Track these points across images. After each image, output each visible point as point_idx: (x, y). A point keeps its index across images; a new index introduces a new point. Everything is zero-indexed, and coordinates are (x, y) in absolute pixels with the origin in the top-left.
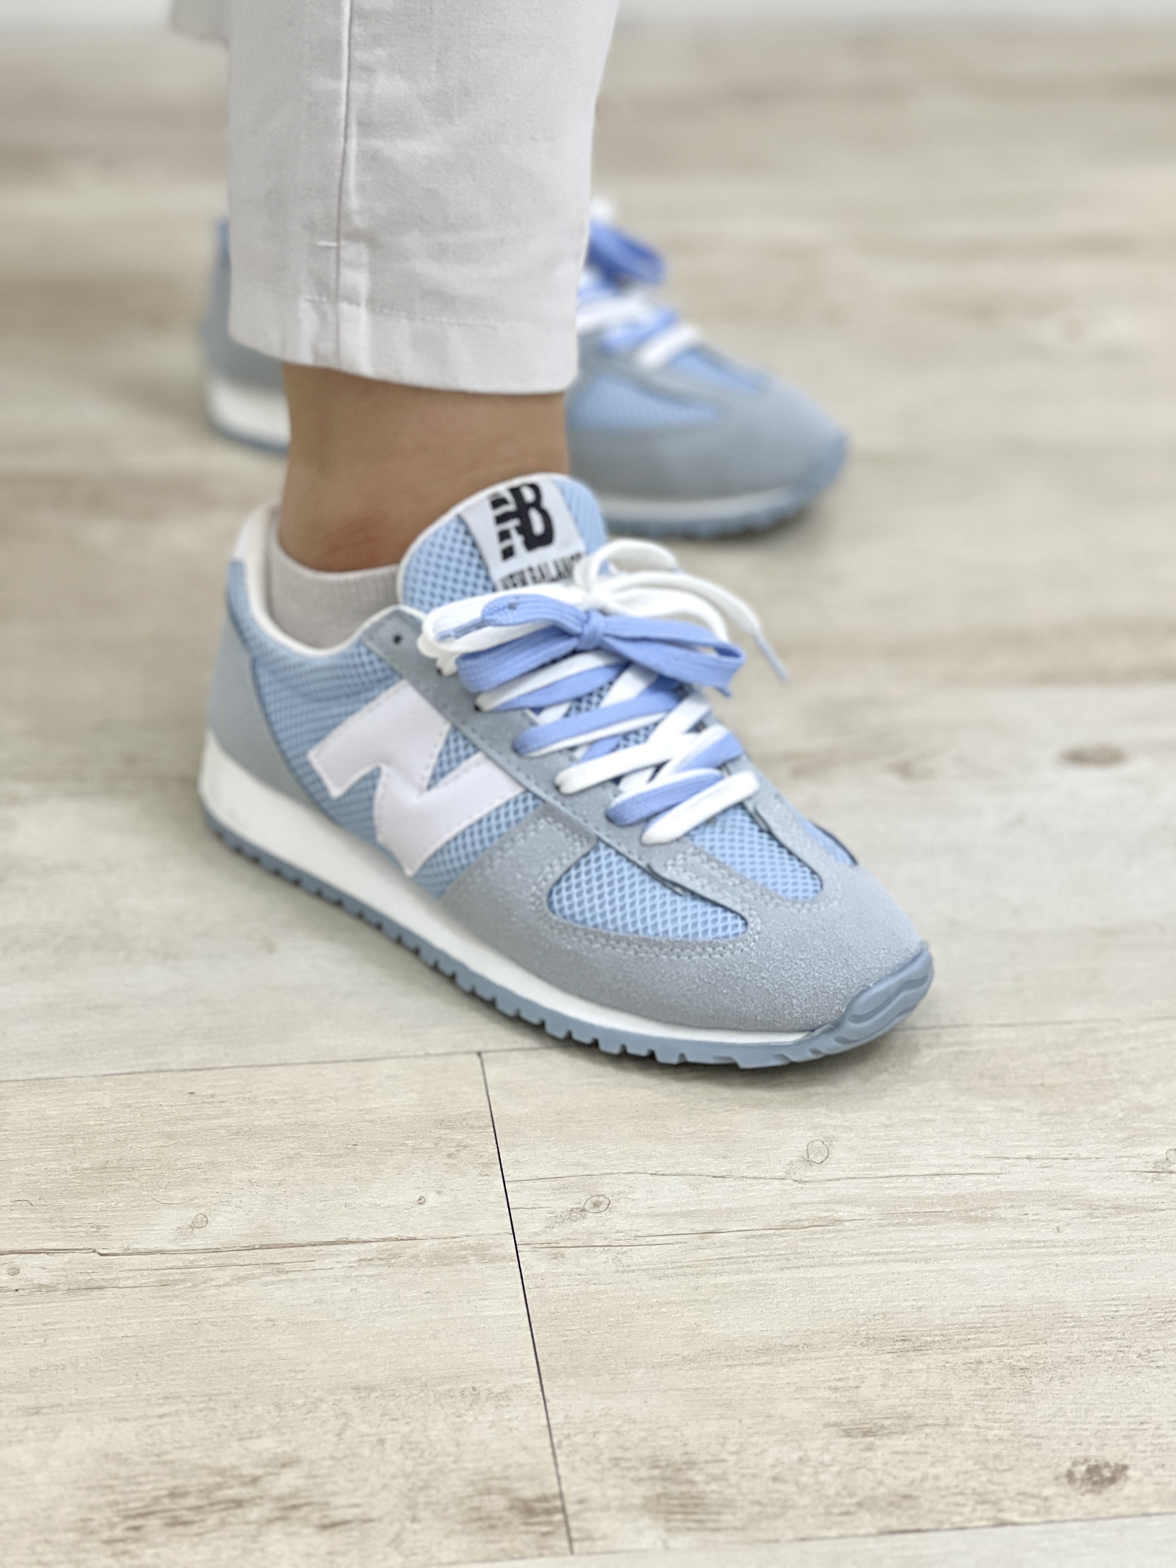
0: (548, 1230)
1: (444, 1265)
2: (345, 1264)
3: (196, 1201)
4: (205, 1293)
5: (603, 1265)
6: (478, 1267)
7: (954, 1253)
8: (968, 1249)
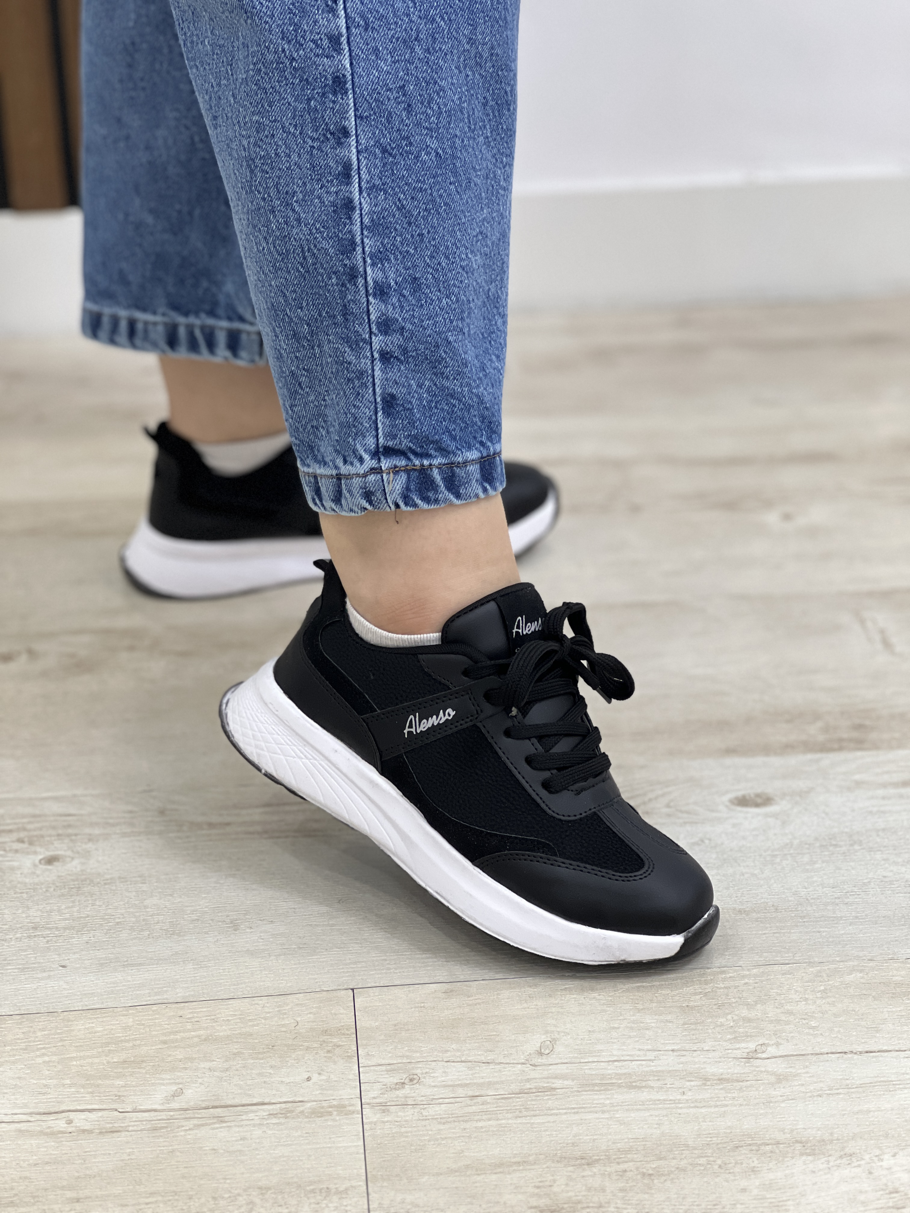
0: (381, 1096)
1: (318, 1117)
2: (261, 1117)
3: (177, 1081)
4: (178, 1134)
5: (411, 1116)
6: (337, 1118)
7: (619, 1107)
8: (628, 1105)
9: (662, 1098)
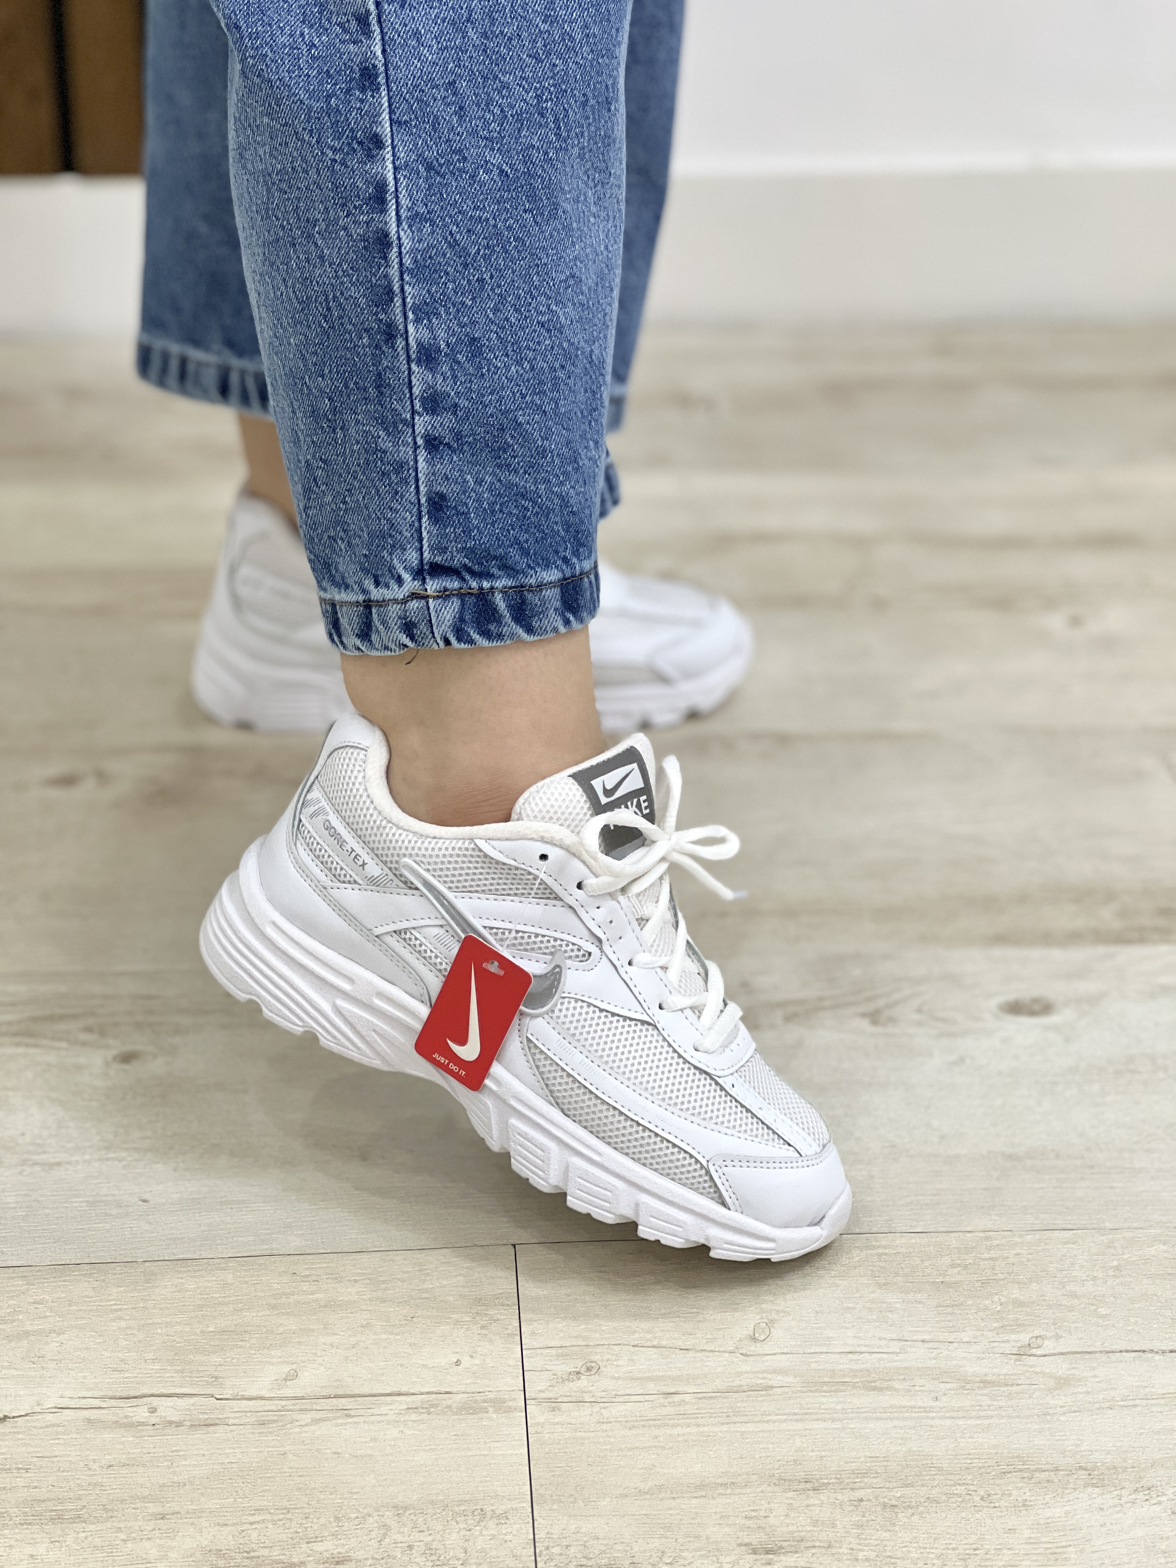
0: (550, 1389)
1: (471, 1414)
2: (396, 1411)
3: (290, 1359)
4: (291, 1431)
5: (588, 1417)
6: (494, 1416)
7: (854, 1415)
8: (866, 1412)
9: (909, 1404)
